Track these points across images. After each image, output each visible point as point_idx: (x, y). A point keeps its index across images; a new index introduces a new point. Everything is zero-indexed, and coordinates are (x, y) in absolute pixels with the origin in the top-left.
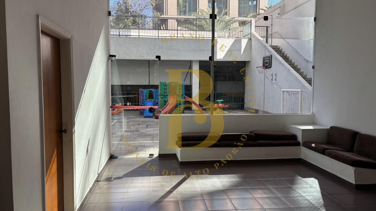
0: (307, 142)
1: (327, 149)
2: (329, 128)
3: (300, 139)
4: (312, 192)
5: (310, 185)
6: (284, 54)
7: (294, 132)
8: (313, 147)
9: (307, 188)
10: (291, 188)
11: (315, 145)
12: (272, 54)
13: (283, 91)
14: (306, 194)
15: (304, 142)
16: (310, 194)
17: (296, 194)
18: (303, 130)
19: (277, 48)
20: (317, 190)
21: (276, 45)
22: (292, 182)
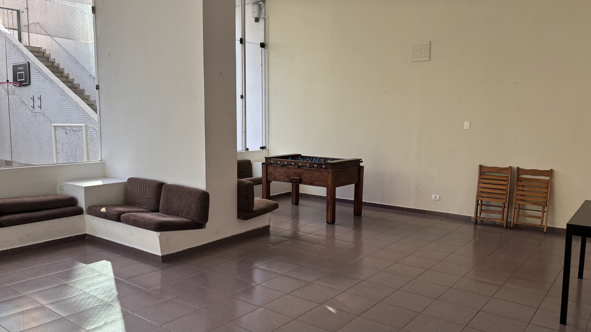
0: (93, 206)
1: (124, 213)
2: (126, 181)
3: (82, 204)
4: (101, 283)
5: (99, 272)
6: (53, 63)
7: (71, 193)
8: (103, 212)
9: (93, 278)
10: (66, 285)
11: (106, 209)
12: (30, 62)
13: (55, 127)
14: (91, 289)
15: (89, 207)
16: (97, 287)
17: (73, 292)
18: (86, 188)
19: (41, 51)
20: (109, 278)
21: (39, 46)
22: (68, 275)
